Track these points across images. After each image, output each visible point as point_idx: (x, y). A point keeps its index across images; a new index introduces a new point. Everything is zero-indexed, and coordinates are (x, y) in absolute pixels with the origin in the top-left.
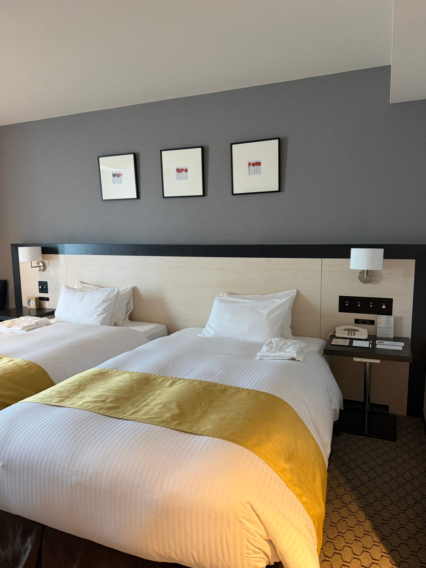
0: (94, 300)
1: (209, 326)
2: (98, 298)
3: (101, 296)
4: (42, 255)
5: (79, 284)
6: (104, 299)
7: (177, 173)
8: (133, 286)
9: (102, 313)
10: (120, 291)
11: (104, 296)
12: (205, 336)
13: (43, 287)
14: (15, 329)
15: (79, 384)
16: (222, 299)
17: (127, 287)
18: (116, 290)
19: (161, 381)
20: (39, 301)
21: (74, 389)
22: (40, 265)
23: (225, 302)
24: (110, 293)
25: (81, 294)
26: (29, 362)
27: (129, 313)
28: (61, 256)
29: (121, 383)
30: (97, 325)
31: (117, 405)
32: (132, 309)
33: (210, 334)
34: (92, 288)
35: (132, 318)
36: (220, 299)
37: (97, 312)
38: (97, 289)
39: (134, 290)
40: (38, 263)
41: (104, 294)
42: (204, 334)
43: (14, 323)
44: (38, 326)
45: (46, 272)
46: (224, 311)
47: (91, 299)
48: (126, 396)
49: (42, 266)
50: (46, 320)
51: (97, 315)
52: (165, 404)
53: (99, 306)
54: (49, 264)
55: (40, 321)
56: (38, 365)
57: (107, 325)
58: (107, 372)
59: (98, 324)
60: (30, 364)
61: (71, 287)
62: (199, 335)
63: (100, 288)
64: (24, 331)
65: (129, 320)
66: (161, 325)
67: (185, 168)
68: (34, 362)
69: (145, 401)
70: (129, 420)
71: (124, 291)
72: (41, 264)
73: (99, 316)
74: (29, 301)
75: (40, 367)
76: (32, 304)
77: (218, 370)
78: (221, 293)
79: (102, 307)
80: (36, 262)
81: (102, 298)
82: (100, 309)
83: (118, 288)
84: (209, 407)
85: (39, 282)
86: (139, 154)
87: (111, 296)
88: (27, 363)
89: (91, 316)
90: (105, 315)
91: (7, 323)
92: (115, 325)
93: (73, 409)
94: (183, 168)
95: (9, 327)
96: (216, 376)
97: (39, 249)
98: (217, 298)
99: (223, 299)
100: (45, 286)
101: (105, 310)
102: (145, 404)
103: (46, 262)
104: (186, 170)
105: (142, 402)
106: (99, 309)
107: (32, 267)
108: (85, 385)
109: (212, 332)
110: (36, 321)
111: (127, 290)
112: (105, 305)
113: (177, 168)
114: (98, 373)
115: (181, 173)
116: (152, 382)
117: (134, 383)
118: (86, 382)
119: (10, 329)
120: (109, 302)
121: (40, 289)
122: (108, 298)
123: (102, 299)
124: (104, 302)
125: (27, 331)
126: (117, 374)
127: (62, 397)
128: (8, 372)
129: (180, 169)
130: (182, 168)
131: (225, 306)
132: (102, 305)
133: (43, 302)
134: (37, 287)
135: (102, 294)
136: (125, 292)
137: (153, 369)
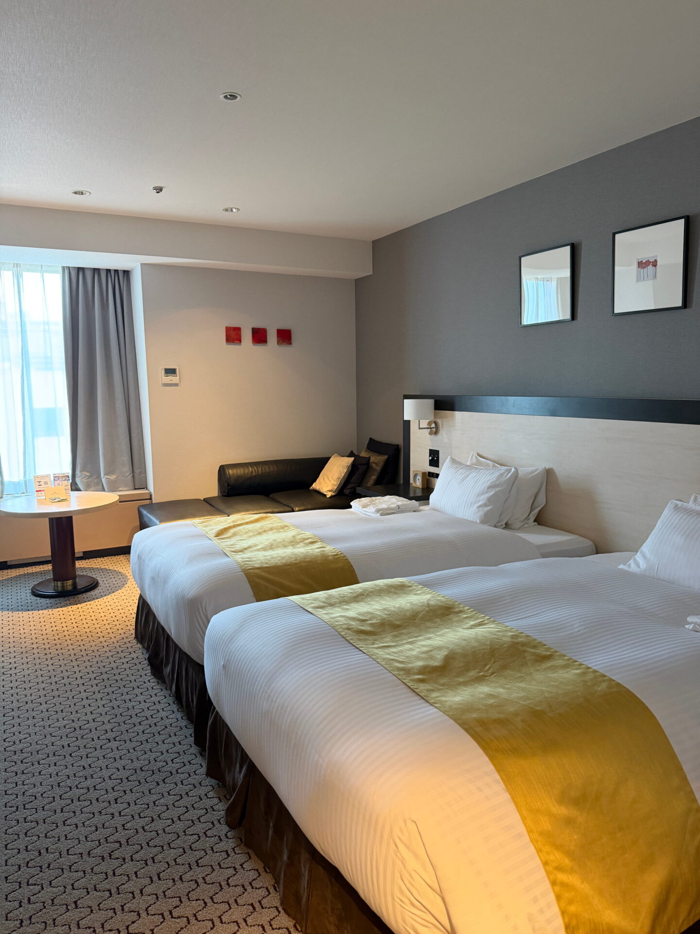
0: (479, 482)
1: (642, 552)
2: (484, 481)
3: (488, 479)
4: (435, 413)
5: (474, 457)
6: (491, 483)
7: (639, 269)
8: (547, 468)
9: (485, 505)
10: (520, 474)
11: (493, 478)
12: (631, 570)
13: (435, 458)
14: (369, 511)
15: (362, 592)
16: (679, 506)
17: (536, 468)
18: (513, 470)
19: (466, 618)
20: (428, 477)
21: (349, 597)
22: (432, 427)
23: (683, 510)
24: (502, 475)
25: (464, 473)
26: (339, 553)
27: (536, 511)
28: (458, 414)
29: (408, 605)
30: (476, 522)
31: (376, 630)
32: (543, 505)
33: (639, 567)
34: (488, 465)
35: (541, 520)
36: (676, 506)
37: (479, 502)
38: (494, 466)
39: (549, 473)
40: (429, 423)
41: (494, 476)
42: (629, 566)
43: (373, 502)
44: (399, 510)
45: (439, 436)
46: (674, 528)
47: (475, 481)
48: (398, 623)
49: (434, 428)
50: (414, 503)
51: (479, 507)
52: (433, 649)
53: (483, 493)
54: (442, 424)
55: (405, 505)
56: (347, 559)
57: (490, 525)
58: (410, 586)
59: (478, 522)
60: (338, 556)
61: (458, 460)
62: (621, 567)
63: (499, 466)
64: (379, 514)
65: (536, 523)
66: (582, 539)
67: (652, 260)
68: (345, 554)
69: (416, 637)
70: (365, 653)
71: (531, 473)
72: (433, 425)
73: (481, 509)
74: (415, 476)
75: (349, 563)
76: (418, 481)
77: (577, 625)
78: (694, 494)
79: (487, 495)
80: (428, 421)
81: (489, 480)
82: (484, 498)
83: (515, 468)
84: (493, 673)
85: (431, 450)
86: (580, 244)
87: (503, 479)
88: (336, 553)
89: (471, 506)
90: (490, 508)
91: (365, 501)
92: (507, 526)
93: (322, 621)
94: (650, 260)
95: (365, 506)
96: (561, 634)
97: (431, 402)
98: (672, 502)
99: (682, 505)
100: (436, 456)
101: (490, 500)
102: (411, 641)
103: (439, 421)
104: (655, 264)
105: (411, 638)
106: (482, 497)
107: (420, 428)
108: (367, 595)
109: (643, 564)
110: (400, 503)
111: (535, 473)
112: (491, 492)
113: (640, 261)
114: (397, 584)
115: (646, 269)
116: (451, 616)
117: (425, 609)
118: (372, 592)
119: (364, 509)
120: (497, 489)
121: (430, 460)
122: (497, 483)
123: (489, 483)
124: (490, 487)
125: (382, 515)
126: (419, 592)
127: (326, 603)
128: (307, 560)
129: (644, 261)
130: (648, 260)
131: (679, 520)
132: (487, 492)
133: (432, 479)
134: (427, 458)
135: (491, 476)
136: (531, 475)
137: (473, 598)
